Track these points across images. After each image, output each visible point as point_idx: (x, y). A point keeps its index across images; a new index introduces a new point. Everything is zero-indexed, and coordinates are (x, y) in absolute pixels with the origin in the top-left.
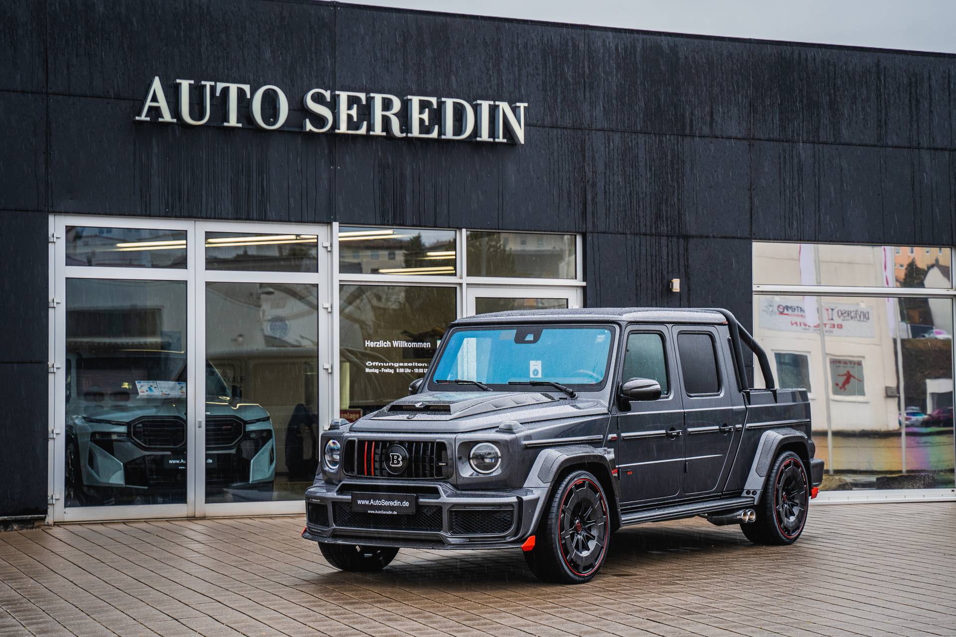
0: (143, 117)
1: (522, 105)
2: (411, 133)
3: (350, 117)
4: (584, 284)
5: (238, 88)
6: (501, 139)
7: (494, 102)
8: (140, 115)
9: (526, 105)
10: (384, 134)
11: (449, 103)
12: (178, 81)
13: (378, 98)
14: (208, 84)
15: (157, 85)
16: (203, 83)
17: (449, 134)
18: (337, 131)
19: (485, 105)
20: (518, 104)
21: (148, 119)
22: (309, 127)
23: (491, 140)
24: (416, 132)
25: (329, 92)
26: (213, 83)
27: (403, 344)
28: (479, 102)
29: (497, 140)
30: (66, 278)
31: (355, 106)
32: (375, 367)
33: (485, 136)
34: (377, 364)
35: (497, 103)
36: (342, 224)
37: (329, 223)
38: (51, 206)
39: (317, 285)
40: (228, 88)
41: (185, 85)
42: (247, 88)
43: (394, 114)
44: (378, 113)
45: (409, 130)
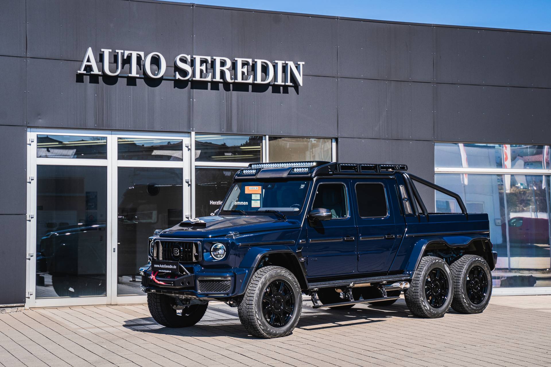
0: (82, 71)
1: (301, 63)
2: (237, 80)
3: (201, 71)
5: (137, 54)
6: (289, 83)
7: (285, 61)
8: (80, 70)
9: (304, 63)
10: (221, 80)
11: (259, 62)
12: (102, 50)
13: (218, 60)
14: (120, 52)
15: (90, 53)
16: (117, 51)
17: (259, 81)
18: (194, 79)
19: (280, 64)
20: (299, 63)
21: (85, 72)
22: (178, 76)
23: (283, 84)
24: (239, 80)
25: (190, 56)
26: (122, 51)
28: (276, 61)
29: (287, 84)
31: (205, 64)
33: (280, 82)
35: (287, 62)
36: (197, 133)
37: (190, 133)
38: (29, 123)
39: (182, 168)
40: (131, 54)
41: (106, 52)
42: (142, 54)
43: (227, 69)
44: (218, 68)
45: (236, 78)
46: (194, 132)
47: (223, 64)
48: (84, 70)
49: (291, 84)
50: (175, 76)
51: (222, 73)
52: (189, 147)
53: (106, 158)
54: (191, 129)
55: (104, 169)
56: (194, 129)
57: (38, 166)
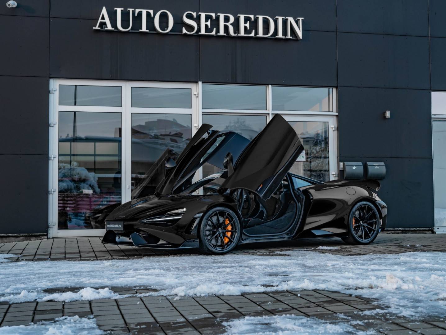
0: (97, 28)
1: (301, 19)
2: (240, 34)
3: (206, 26)
4: (337, 114)
5: (147, 12)
6: (289, 37)
7: (285, 17)
8: (96, 27)
9: (303, 18)
10: (225, 34)
11: (261, 18)
12: (115, 9)
13: (222, 16)
14: (131, 10)
15: (104, 11)
16: (128, 9)
17: (261, 34)
18: (200, 33)
19: (280, 19)
20: (298, 18)
21: (99, 28)
22: (184, 31)
23: (284, 37)
24: (242, 33)
25: (195, 13)
26: (133, 9)
28: (277, 17)
29: (287, 37)
31: (209, 20)
33: (280, 35)
35: (287, 18)
36: (203, 82)
37: (197, 82)
38: (51, 74)
39: (191, 114)
40: (142, 11)
41: (119, 11)
42: (151, 12)
43: (231, 24)
44: (222, 23)
45: (239, 33)
46: (201, 82)
47: (227, 19)
48: (99, 27)
49: (291, 37)
50: (182, 31)
51: (226, 28)
52: (197, 96)
53: (121, 106)
54: (198, 79)
55: (119, 114)
56: (201, 79)
57: (60, 112)
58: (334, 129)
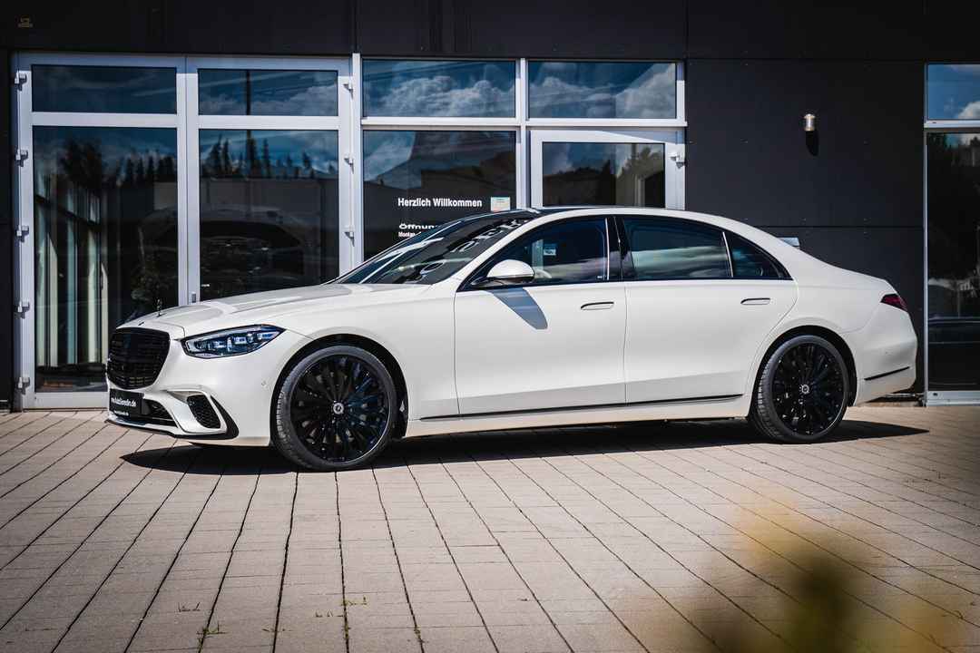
4: (685, 124)
27: (447, 202)
30: (34, 127)
32: (411, 231)
34: (413, 226)
36: (364, 56)
37: (349, 56)
39: (337, 131)
46: (359, 54)
52: (351, 87)
53: (175, 112)
54: (353, 47)
55: (171, 134)
56: (358, 47)
57: (35, 128)
58: (677, 160)
